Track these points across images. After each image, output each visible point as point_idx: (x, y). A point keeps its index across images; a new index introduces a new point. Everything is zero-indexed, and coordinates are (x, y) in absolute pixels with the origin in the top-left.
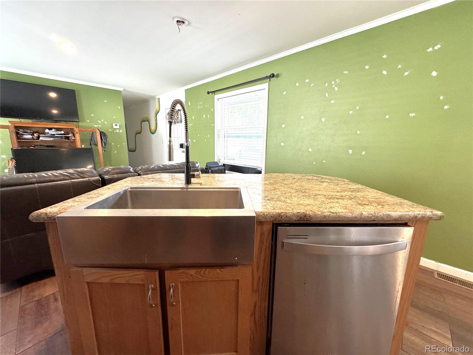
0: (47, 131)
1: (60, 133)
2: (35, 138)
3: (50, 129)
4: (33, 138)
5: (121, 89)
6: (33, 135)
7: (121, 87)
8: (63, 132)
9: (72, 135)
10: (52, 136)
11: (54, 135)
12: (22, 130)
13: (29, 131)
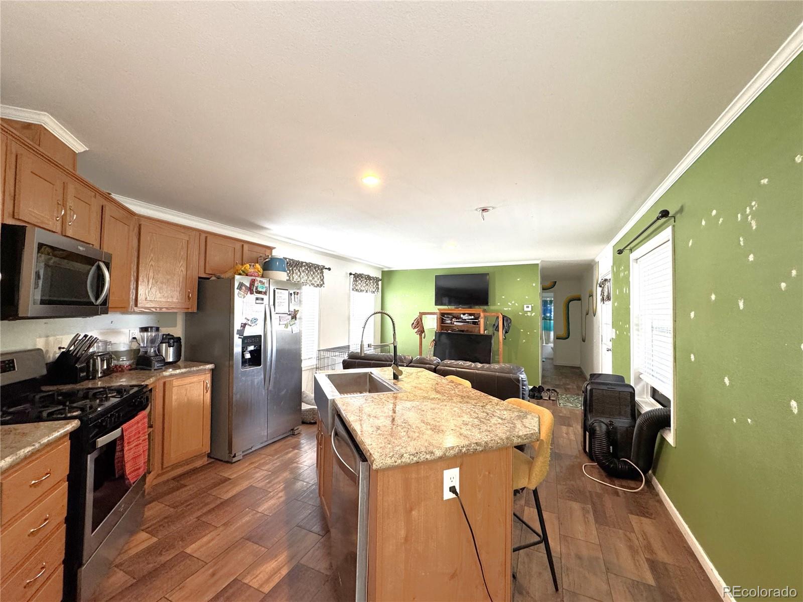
0: (462, 316)
1: (470, 317)
2: (453, 322)
3: (464, 314)
4: (451, 322)
5: (539, 262)
6: (451, 320)
7: (537, 260)
8: (473, 317)
10: (464, 321)
11: (466, 320)
12: (446, 316)
13: (450, 316)
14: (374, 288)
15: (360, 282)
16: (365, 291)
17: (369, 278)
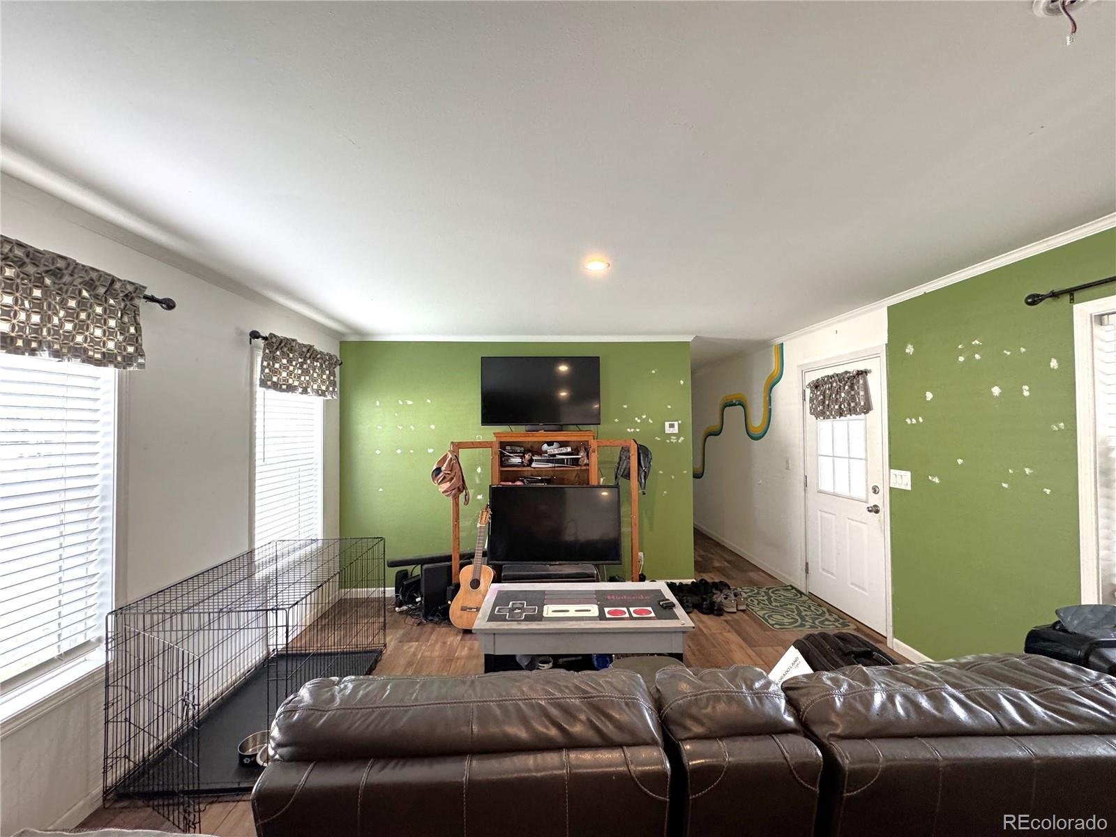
0: (545, 447)
1: (564, 450)
2: (526, 462)
3: (550, 444)
4: (522, 462)
5: (689, 339)
6: (523, 457)
7: (690, 333)
8: (569, 449)
9: (585, 454)
10: (552, 459)
11: (554, 455)
12: (508, 448)
13: (518, 449)
14: (323, 382)
15: (285, 361)
16: (300, 390)
17: (309, 353)
